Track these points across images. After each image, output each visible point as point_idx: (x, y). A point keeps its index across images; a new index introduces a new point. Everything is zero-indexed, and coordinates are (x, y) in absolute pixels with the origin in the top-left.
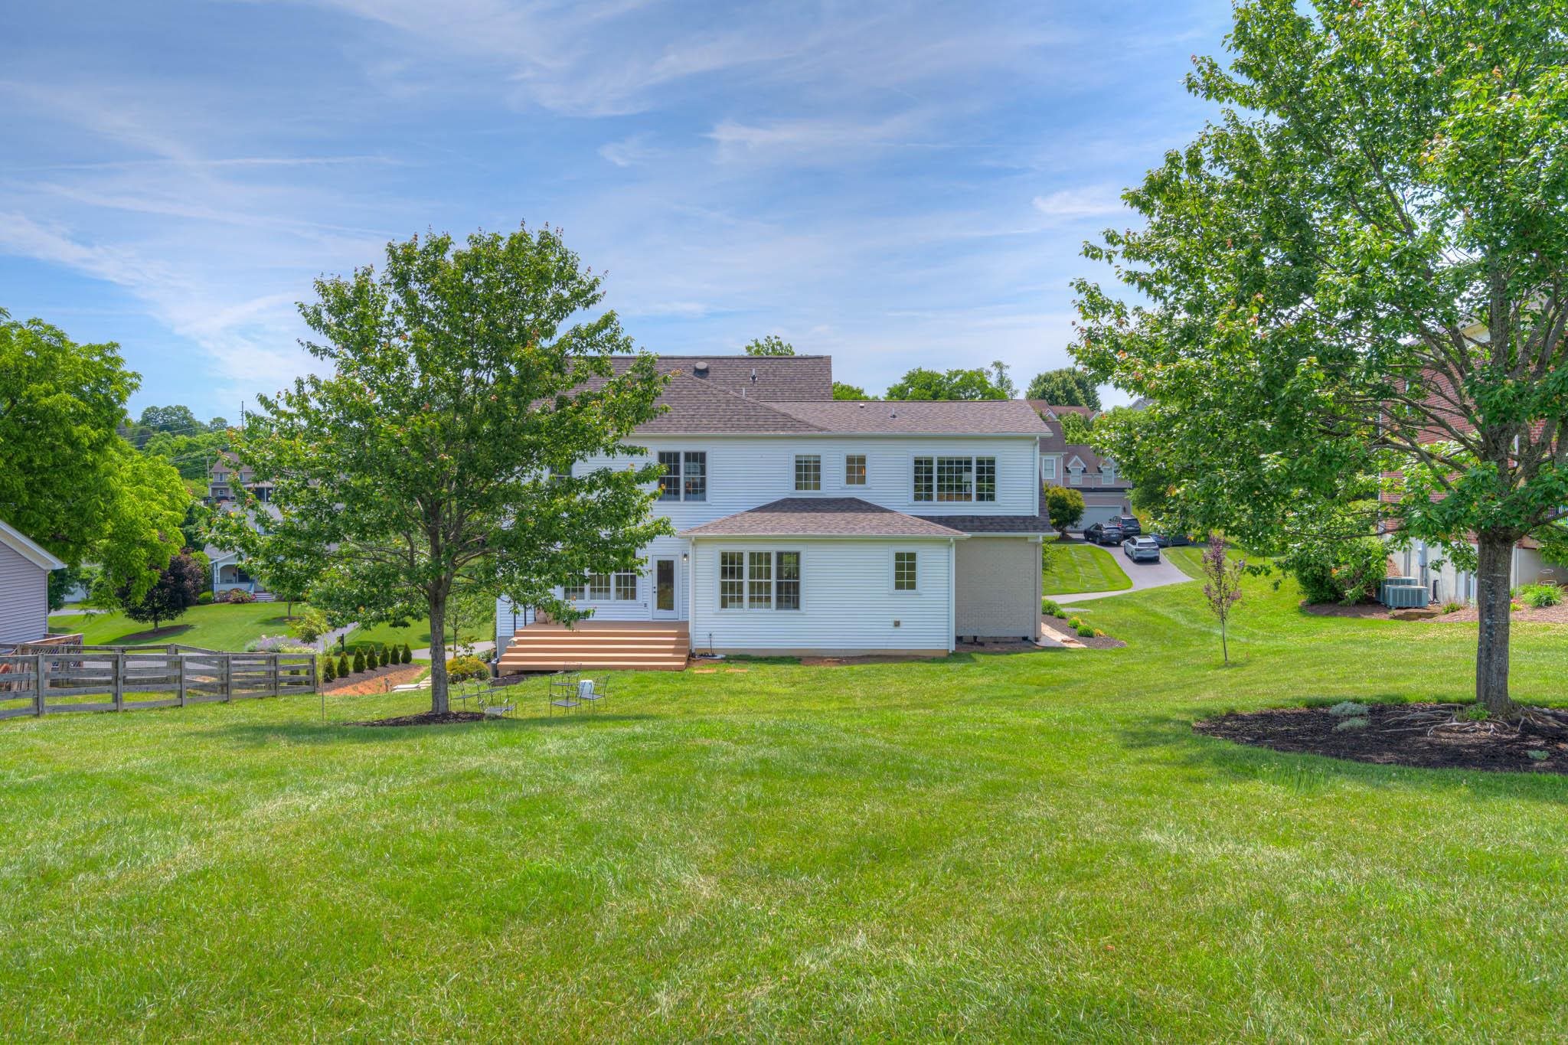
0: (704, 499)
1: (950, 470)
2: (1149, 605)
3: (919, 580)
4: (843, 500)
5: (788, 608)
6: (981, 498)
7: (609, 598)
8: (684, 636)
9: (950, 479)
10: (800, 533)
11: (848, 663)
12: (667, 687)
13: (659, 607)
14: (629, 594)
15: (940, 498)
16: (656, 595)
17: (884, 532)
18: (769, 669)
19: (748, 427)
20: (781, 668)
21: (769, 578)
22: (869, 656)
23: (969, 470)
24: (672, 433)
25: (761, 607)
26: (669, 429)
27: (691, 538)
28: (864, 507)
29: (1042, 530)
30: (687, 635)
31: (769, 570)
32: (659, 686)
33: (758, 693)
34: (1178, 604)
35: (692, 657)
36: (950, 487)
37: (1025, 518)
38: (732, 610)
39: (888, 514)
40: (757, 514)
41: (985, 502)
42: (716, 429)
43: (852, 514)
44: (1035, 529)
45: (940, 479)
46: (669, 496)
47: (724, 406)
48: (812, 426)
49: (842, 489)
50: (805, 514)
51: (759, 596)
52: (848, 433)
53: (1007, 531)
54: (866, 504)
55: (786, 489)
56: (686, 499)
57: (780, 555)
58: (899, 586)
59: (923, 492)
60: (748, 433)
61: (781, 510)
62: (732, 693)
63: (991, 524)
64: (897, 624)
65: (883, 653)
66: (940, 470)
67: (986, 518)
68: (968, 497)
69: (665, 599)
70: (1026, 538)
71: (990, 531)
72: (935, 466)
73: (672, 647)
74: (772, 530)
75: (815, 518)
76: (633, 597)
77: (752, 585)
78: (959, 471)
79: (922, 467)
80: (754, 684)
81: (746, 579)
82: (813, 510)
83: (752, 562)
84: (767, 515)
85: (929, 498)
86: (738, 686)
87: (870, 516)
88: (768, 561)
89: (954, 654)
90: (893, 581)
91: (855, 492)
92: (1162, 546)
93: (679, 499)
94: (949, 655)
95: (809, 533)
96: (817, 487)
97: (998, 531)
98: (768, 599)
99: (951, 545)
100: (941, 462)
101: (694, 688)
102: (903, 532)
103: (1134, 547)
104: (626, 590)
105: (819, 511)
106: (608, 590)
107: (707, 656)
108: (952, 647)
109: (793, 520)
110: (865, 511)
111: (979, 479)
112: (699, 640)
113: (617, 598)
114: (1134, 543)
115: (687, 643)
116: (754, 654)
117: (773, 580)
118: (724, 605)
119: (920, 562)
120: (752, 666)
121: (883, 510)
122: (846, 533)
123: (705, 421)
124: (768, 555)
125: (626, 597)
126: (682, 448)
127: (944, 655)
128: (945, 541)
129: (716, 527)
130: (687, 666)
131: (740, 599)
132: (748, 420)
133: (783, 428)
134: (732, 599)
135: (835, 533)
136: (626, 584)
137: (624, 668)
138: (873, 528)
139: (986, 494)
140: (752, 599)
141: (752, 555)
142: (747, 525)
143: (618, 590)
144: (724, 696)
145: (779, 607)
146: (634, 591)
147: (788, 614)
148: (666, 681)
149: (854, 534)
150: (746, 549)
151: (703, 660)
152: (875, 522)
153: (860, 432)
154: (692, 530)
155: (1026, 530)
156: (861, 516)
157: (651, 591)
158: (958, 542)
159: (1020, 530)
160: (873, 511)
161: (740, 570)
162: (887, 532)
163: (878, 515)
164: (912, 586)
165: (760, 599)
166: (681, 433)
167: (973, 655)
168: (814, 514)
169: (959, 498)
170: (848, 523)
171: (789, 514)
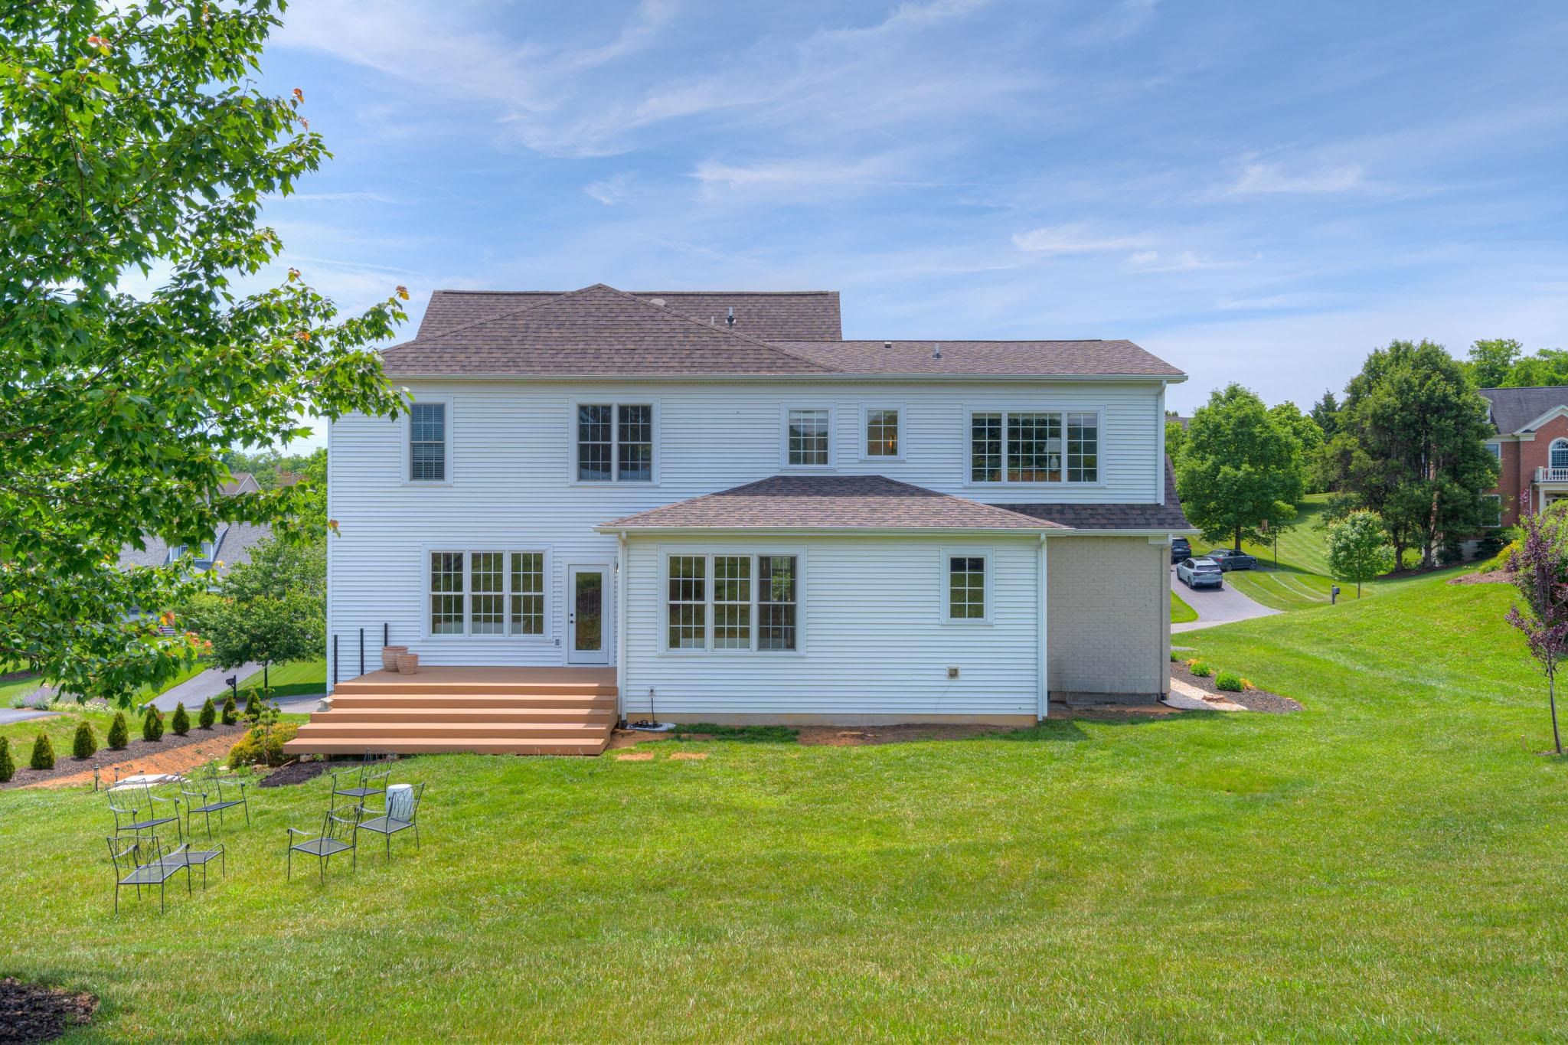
0: (649, 478)
1: (1027, 434)
2: (1280, 641)
3: (989, 603)
4: (863, 479)
5: (777, 647)
6: (1074, 476)
7: (501, 631)
8: (609, 691)
9: (1028, 448)
10: (798, 525)
11: (877, 741)
12: (559, 793)
13: (578, 648)
14: (535, 625)
15: (1013, 477)
16: (573, 627)
17: (932, 523)
18: (744, 752)
19: (716, 366)
20: (766, 751)
21: (747, 598)
22: (908, 726)
23: (1056, 434)
24: (599, 374)
25: (734, 646)
26: (594, 369)
27: (619, 533)
28: (895, 488)
29: (1172, 525)
30: (614, 691)
31: (746, 585)
32: (545, 790)
33: (720, 810)
34: (1329, 640)
35: (620, 728)
36: (1028, 461)
37: (1144, 508)
38: (687, 651)
39: (934, 499)
40: (729, 498)
41: (1081, 484)
42: (668, 368)
43: (879, 499)
44: (1161, 524)
45: (1013, 447)
46: (595, 474)
47: (680, 337)
48: (814, 365)
49: (862, 462)
50: (805, 498)
51: (732, 624)
52: (870, 375)
53: (1117, 526)
54: (899, 484)
55: (776, 463)
56: (621, 478)
57: (764, 561)
58: (956, 612)
59: (984, 469)
60: (715, 374)
61: (767, 493)
62: (672, 808)
63: (1092, 516)
64: (954, 673)
65: (932, 721)
66: (1013, 433)
67: (1084, 507)
68: (1055, 476)
69: (588, 633)
70: (1146, 538)
71: (1090, 526)
72: (1005, 428)
73: (585, 711)
74: (752, 521)
75: (820, 503)
76: (539, 629)
77: (719, 610)
78: (1041, 434)
79: (984, 430)
80: (716, 787)
81: (709, 601)
82: (817, 493)
83: (719, 573)
84: (744, 500)
85: (994, 475)
86: (683, 792)
87: (908, 501)
88: (746, 573)
89: (1047, 722)
90: (946, 603)
91: (882, 467)
92: (1224, 571)
93: (610, 479)
94: (1039, 724)
95: (814, 525)
96: (823, 459)
97: (1103, 526)
98: (745, 633)
99: (1040, 546)
100: (1013, 421)
101: (605, 795)
102: (965, 525)
103: (1191, 571)
104: (528, 619)
105: (826, 494)
106: (499, 620)
107: (646, 724)
108: (1043, 712)
109: (785, 507)
110: (898, 494)
111: (1073, 448)
112: (633, 701)
113: (514, 631)
114: (1191, 565)
115: (615, 705)
116: (721, 723)
117: (754, 601)
118: (674, 643)
119: (989, 573)
120: (716, 746)
121: (926, 493)
122: (872, 526)
123: (650, 358)
124: (745, 562)
125: (527, 630)
126: (615, 398)
127: (1030, 723)
128: (1032, 540)
129: (662, 515)
130: (607, 747)
131: (700, 633)
132: (715, 355)
133: (769, 368)
134: (687, 634)
135: (854, 525)
136: (527, 609)
137: (497, 751)
138: (915, 518)
139: (1085, 469)
140: (719, 633)
141: (719, 563)
142: (712, 513)
143: (516, 619)
144: (655, 817)
145: (762, 646)
146: (539, 621)
147: (777, 659)
148: (558, 780)
149: (884, 526)
150: (709, 552)
151: (640, 733)
152: (916, 510)
153: (888, 373)
154: (623, 521)
155: (1148, 525)
156: (894, 501)
157: (565, 619)
158: (1051, 539)
159: (1137, 526)
160: (912, 494)
161: (700, 586)
162: (937, 524)
163: (919, 500)
164: (978, 612)
165: (732, 633)
166: (613, 374)
167: (1079, 725)
168: (818, 498)
169: (1041, 476)
170: (874, 510)
171: (778, 499)
